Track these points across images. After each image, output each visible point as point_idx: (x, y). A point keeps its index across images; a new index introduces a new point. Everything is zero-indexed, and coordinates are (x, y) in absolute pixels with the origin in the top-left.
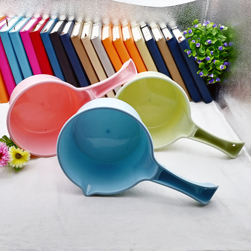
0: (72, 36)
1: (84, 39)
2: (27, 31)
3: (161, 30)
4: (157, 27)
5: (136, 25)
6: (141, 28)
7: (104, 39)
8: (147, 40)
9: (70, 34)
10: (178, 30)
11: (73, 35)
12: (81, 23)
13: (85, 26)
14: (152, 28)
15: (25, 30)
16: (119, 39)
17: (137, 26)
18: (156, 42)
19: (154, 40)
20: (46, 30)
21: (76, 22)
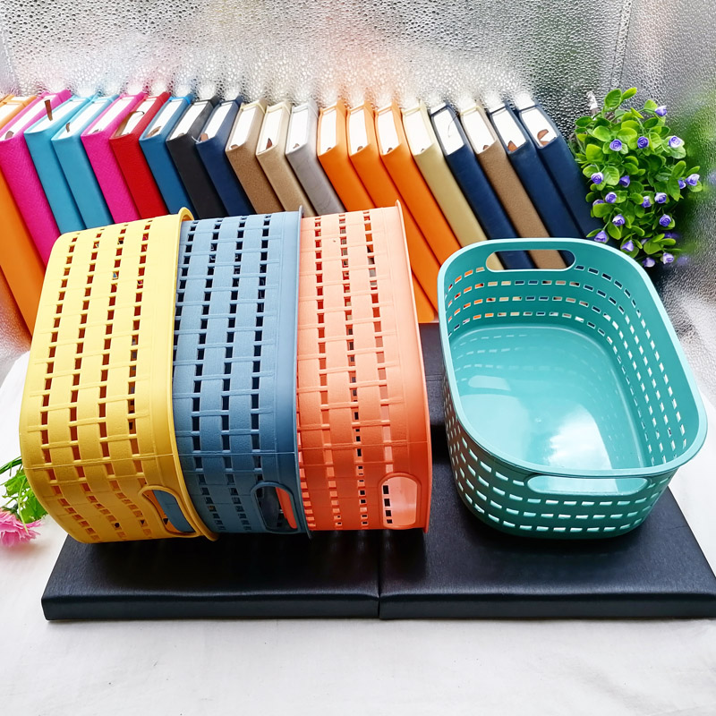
0: (229, 148)
1: (265, 155)
2: (103, 133)
3: (489, 115)
4: (477, 110)
6: (431, 116)
8: (449, 152)
10: (536, 112)
11: (232, 144)
12: (258, 107)
13: (270, 114)
14: (462, 112)
16: (367, 148)
17: (419, 110)
18: (477, 157)
19: (469, 152)
20: (157, 131)
21: (242, 104)
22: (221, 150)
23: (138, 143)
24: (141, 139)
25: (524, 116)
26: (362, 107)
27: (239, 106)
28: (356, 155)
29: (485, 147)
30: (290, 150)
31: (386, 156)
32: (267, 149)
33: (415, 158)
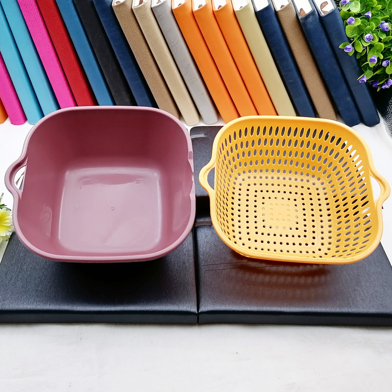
1: (138, 9)
7: (175, 6)
8: (259, 9)
16: (206, 6)
19: (272, 9)
22: (109, 5)
28: (197, 11)
29: (282, 6)
30: (155, 4)
31: (217, 11)
32: (140, 4)
33: (236, 13)
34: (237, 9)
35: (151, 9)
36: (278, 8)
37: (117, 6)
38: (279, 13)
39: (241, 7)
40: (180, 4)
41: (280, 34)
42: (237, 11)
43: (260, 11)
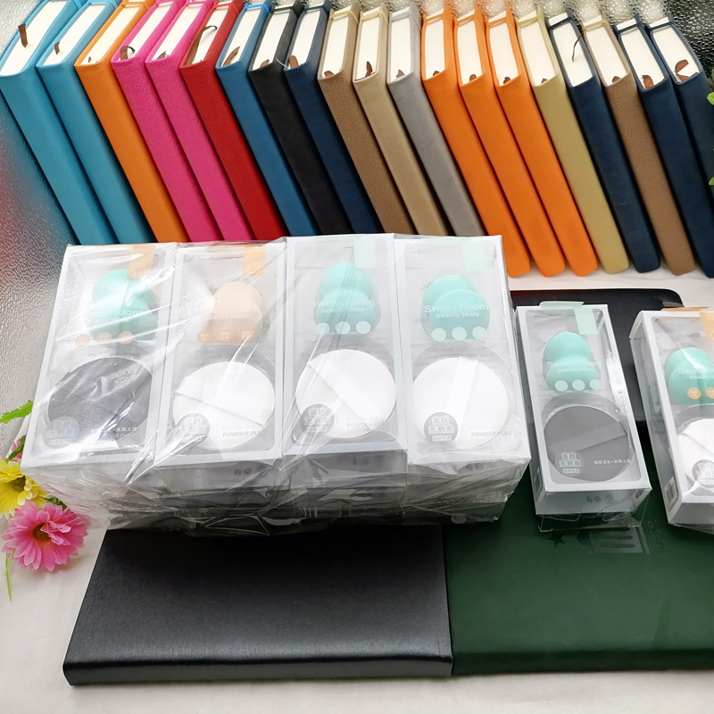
0: (322, 76)
1: (363, 84)
2: (170, 59)
3: (617, 34)
4: (603, 25)
5: (533, 14)
6: (550, 29)
7: (429, 75)
8: (575, 83)
9: (314, 64)
10: (670, 32)
11: (324, 71)
12: (349, 15)
13: (365, 23)
14: (585, 24)
15: (164, 54)
16: (482, 78)
17: (537, 20)
18: (604, 88)
19: (597, 84)
20: (236, 53)
21: (332, 10)
22: (313, 78)
23: (215, 71)
24: (217, 67)
25: (657, 36)
26: (471, 18)
27: (328, 15)
28: (468, 86)
29: (615, 78)
30: (393, 78)
31: (502, 87)
32: (367, 76)
33: (535, 91)
34: (537, 82)
35: (387, 86)
36: (608, 82)
37: (326, 80)
38: (610, 91)
39: (544, 80)
40: (436, 72)
41: (610, 126)
42: (538, 87)
43: (578, 88)
